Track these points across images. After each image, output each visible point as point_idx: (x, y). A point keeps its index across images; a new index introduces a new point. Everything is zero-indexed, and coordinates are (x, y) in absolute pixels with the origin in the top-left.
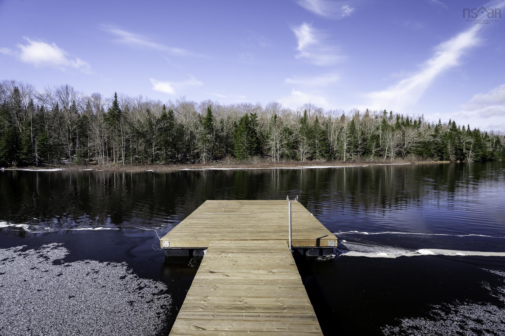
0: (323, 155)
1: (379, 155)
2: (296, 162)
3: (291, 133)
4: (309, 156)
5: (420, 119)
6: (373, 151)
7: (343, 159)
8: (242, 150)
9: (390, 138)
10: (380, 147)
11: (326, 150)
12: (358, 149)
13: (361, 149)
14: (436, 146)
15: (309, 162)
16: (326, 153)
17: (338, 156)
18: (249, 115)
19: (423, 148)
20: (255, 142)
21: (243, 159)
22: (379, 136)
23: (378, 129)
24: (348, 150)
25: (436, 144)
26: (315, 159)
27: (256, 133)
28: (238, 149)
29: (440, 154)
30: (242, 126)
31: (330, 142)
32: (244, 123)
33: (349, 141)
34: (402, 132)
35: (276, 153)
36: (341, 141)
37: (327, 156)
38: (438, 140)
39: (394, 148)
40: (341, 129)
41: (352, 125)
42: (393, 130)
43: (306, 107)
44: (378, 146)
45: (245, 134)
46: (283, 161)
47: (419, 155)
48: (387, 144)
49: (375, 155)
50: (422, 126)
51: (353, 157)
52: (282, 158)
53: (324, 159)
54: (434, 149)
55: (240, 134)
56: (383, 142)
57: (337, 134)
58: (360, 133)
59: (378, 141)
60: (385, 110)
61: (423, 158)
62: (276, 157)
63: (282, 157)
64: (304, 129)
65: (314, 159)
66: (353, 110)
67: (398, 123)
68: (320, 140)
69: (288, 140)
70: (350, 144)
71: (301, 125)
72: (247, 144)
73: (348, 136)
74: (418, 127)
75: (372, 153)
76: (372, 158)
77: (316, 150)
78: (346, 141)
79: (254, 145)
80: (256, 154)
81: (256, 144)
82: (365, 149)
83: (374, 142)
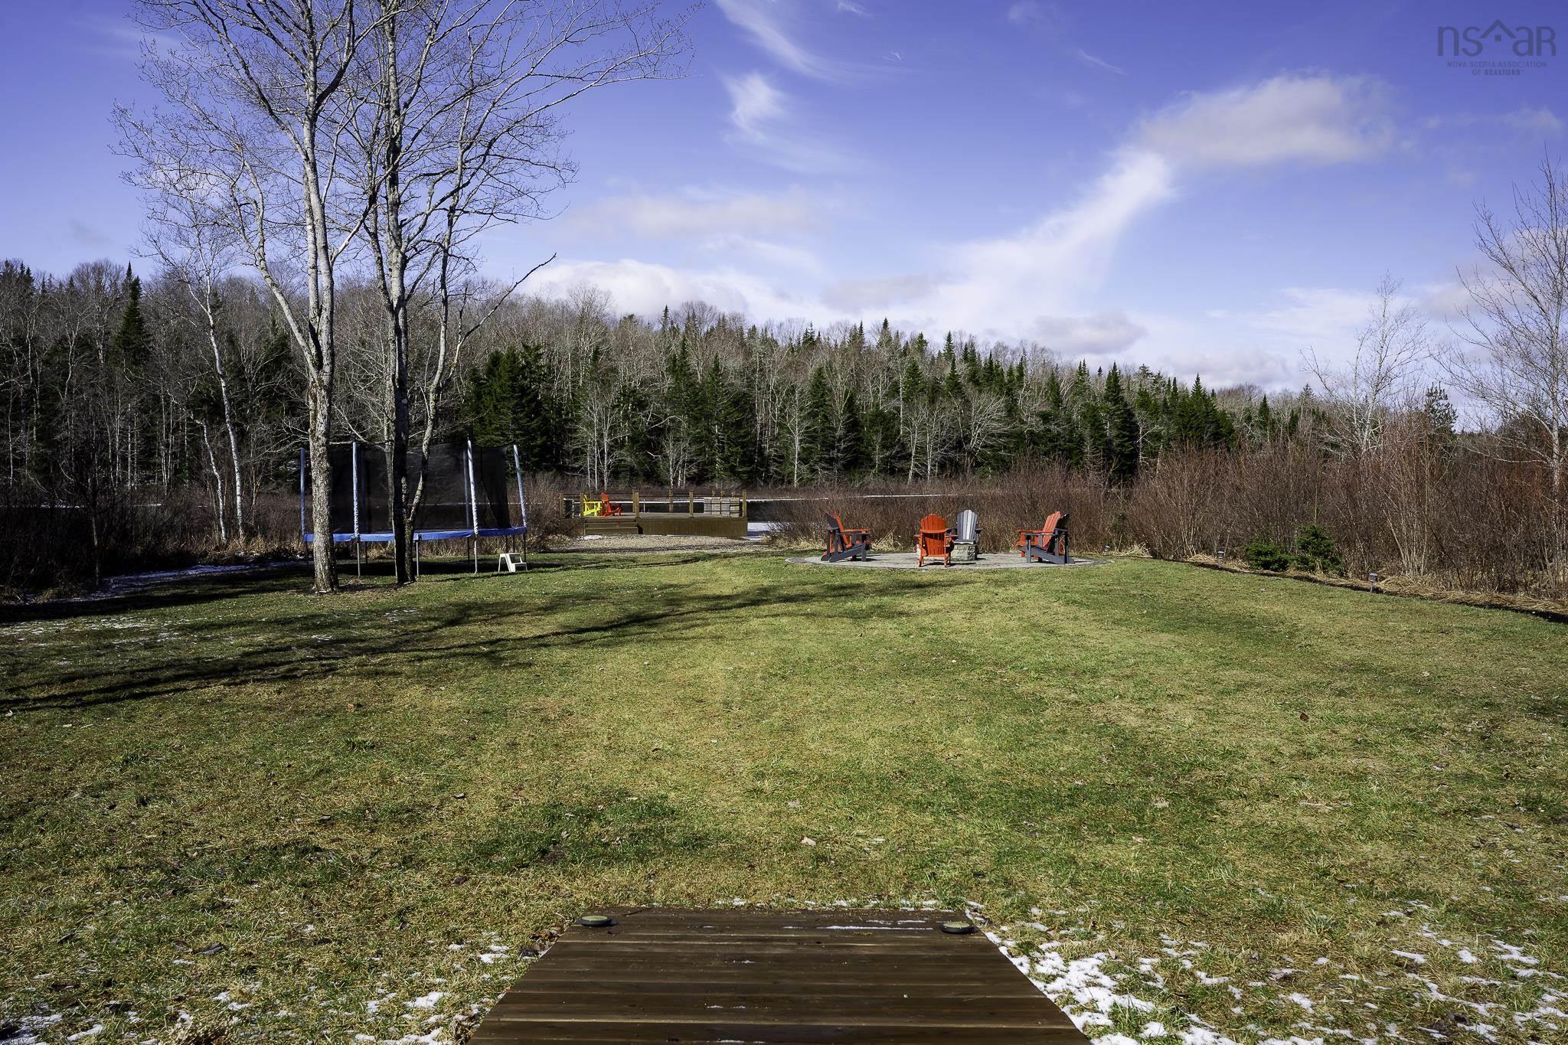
0: (732, 470)
1: (894, 468)
2: (656, 489)
3: (641, 404)
4: (695, 470)
6: (877, 458)
7: (790, 482)
11: (742, 456)
12: (834, 453)
13: (842, 452)
14: (1050, 446)
15: (694, 488)
16: (742, 463)
17: (776, 472)
18: (520, 348)
19: (1012, 452)
20: (538, 430)
22: (896, 415)
23: (894, 393)
24: (804, 455)
25: (1052, 439)
26: (712, 479)
27: (539, 404)
30: (499, 382)
31: (758, 430)
32: (506, 376)
33: (808, 428)
34: (960, 404)
35: (598, 464)
36: (788, 429)
37: (744, 472)
38: (1058, 427)
39: (935, 449)
40: (788, 394)
41: (820, 382)
44: (890, 443)
45: (509, 408)
46: (621, 487)
48: (915, 439)
49: (880, 471)
50: (1024, 384)
51: (820, 477)
52: (616, 477)
53: (736, 480)
57: (777, 406)
58: (841, 406)
59: (888, 430)
60: (921, 336)
62: (601, 475)
63: (616, 473)
64: (681, 391)
65: (708, 479)
67: (953, 376)
68: (727, 426)
69: (634, 423)
70: (810, 437)
71: (669, 381)
73: (807, 415)
75: (874, 465)
76: (872, 479)
77: (714, 454)
78: (800, 429)
79: (536, 439)
80: (542, 465)
81: (541, 435)
82: (855, 452)
83: (878, 431)
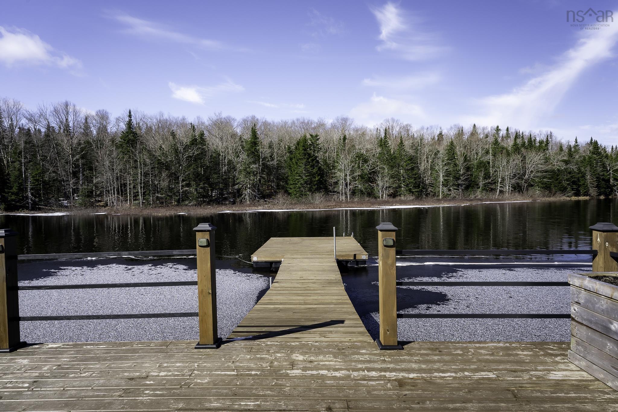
0: (410, 190)
1: (490, 188)
2: (373, 200)
3: (366, 161)
4: (392, 191)
5: (547, 138)
6: (481, 184)
7: (438, 196)
8: (299, 185)
9: (504, 166)
10: (489, 177)
11: (415, 184)
12: (460, 182)
13: (463, 181)
14: (569, 176)
15: (391, 200)
16: (415, 187)
17: (431, 191)
18: (308, 136)
19: (550, 179)
20: (317, 173)
21: (301, 197)
22: (489, 163)
23: (487, 152)
24: (445, 183)
25: (570, 173)
26: (400, 195)
27: (318, 162)
28: (293, 184)
29: (575, 187)
30: (299, 152)
31: (421, 172)
32: (301, 148)
33: (447, 170)
34: (521, 157)
35: (345, 189)
36: (436, 170)
37: (416, 192)
38: (573, 167)
39: (510, 179)
40: (436, 154)
41: (451, 148)
42: (508, 154)
43: (388, 123)
44: (487, 176)
45: (303, 163)
46: (356, 200)
47: (545, 188)
48: (500, 174)
49: (483, 190)
50: (550, 148)
51: (453, 193)
52: (353, 195)
53: (412, 195)
54: (567, 180)
55: (296, 163)
56: (495, 171)
57: (430, 161)
58: (462, 159)
59: (486, 170)
60: (498, 127)
61: (550, 192)
62: (346, 194)
63: (353, 193)
64: (384, 154)
65: (398, 195)
66: (453, 127)
67: (515, 144)
68: (408, 170)
69: (362, 170)
70: (448, 174)
71: (379, 150)
72: (306, 176)
73: (446, 164)
74: (544, 150)
75: (480, 187)
76: (479, 194)
77: (401, 183)
78: (443, 170)
79: (316, 178)
80: (318, 190)
81: (318, 176)
82: (470, 181)
83: (481, 171)
